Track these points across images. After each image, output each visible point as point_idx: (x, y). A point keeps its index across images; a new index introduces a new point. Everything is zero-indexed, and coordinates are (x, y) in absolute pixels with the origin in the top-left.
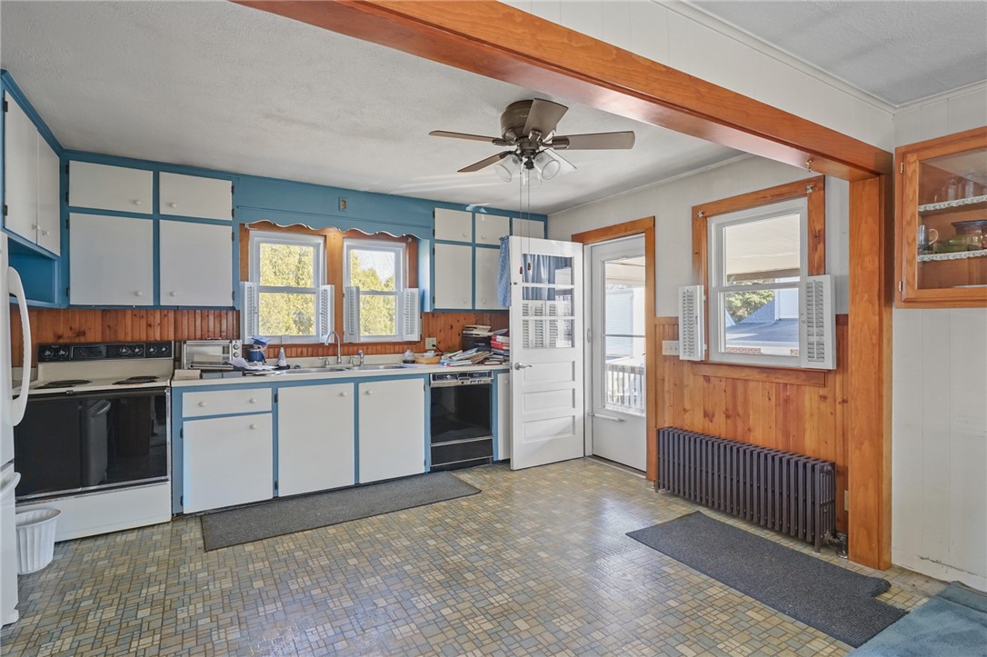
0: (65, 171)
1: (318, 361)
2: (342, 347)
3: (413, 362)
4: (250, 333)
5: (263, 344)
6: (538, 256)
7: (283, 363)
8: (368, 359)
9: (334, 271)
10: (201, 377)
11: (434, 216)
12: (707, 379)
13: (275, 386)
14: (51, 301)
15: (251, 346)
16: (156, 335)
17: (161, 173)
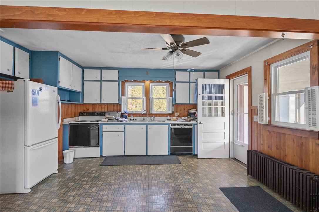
0: (83, 72)
1: (142, 118)
2: (148, 114)
3: (170, 120)
4: (124, 110)
5: (127, 113)
6: (211, 85)
7: (132, 118)
8: (156, 118)
9: (147, 93)
10: (107, 121)
11: (176, 74)
12: (270, 132)
13: (125, 125)
14: (79, 102)
15: (124, 114)
16: (103, 110)
17: (102, 70)
